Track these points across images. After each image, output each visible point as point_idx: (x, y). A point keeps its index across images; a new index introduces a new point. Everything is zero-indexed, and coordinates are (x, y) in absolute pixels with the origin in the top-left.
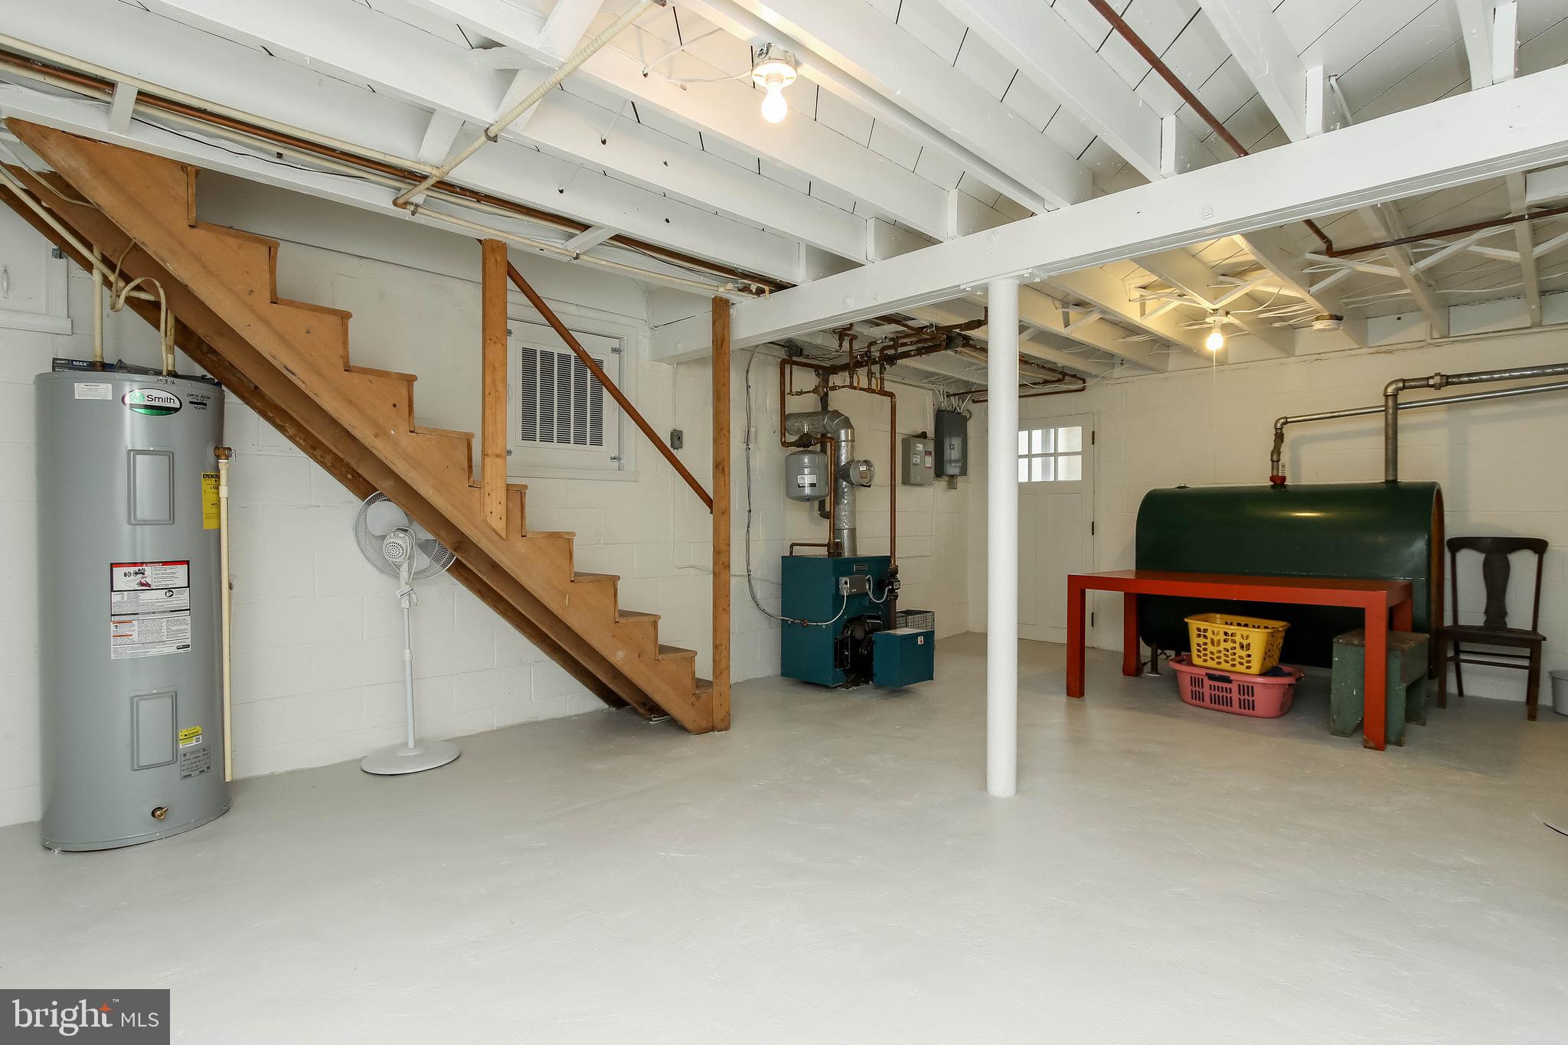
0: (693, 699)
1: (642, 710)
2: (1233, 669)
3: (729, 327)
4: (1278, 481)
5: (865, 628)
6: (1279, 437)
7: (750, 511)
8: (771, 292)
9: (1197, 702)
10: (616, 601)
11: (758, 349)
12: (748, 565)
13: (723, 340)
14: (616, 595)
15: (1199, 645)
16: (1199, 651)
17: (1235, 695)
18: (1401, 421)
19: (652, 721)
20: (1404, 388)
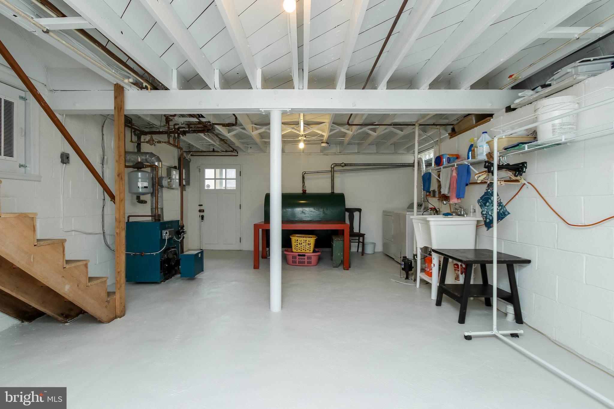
0: (107, 304)
1: (60, 318)
2: (306, 252)
3: (124, 102)
4: (304, 191)
5: (172, 253)
6: (303, 178)
7: (104, 200)
8: (151, 89)
9: (294, 264)
10: (64, 255)
11: (109, 117)
12: (103, 227)
13: (121, 108)
14: (64, 251)
15: (295, 245)
16: (295, 247)
17: (306, 260)
18: (335, 175)
19: (68, 323)
20: (336, 166)
